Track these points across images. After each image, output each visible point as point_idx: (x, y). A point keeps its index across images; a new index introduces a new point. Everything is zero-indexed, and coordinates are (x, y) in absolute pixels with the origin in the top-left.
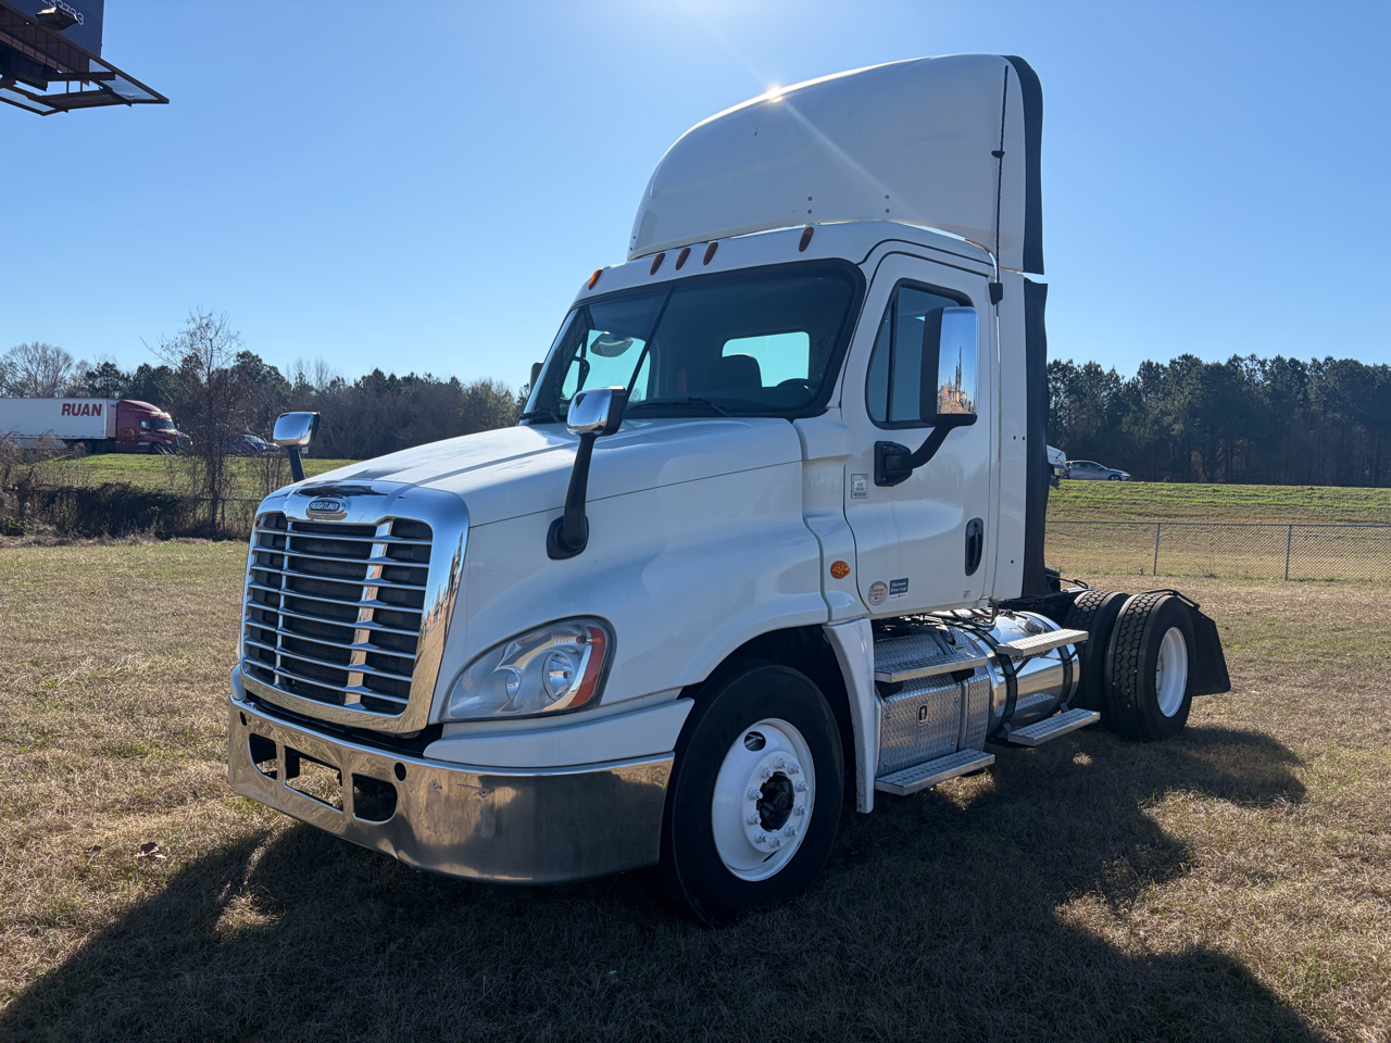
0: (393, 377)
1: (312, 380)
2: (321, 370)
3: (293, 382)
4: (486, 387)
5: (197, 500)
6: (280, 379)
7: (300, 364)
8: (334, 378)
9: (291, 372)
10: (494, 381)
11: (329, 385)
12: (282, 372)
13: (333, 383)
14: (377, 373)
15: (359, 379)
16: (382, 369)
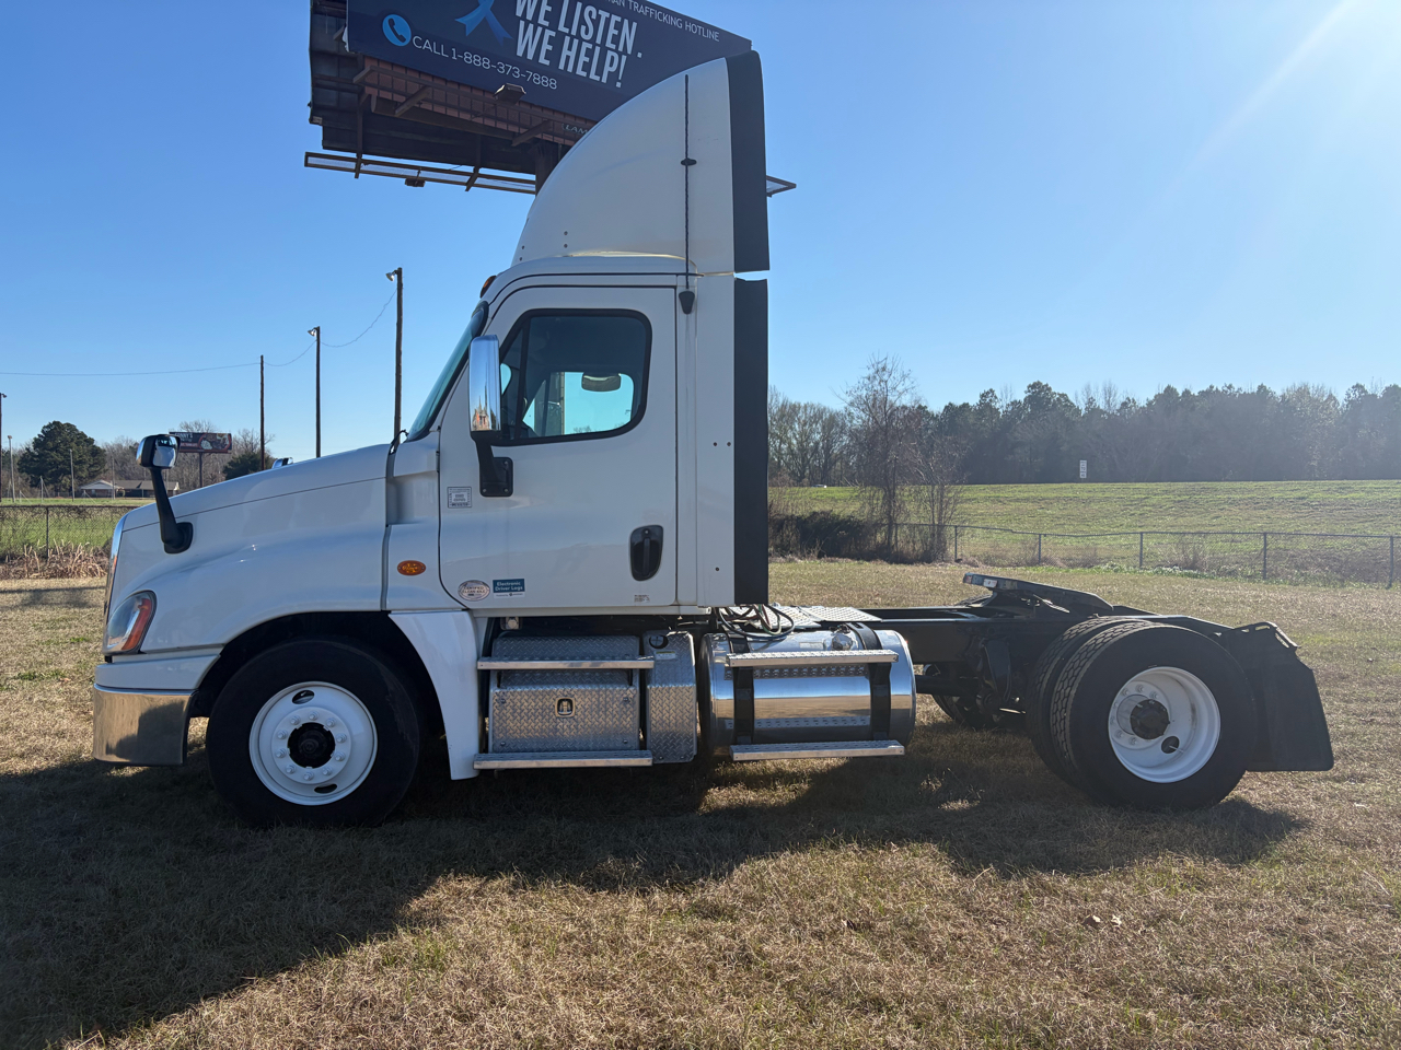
0: (1187, 392)
1: (1101, 403)
2: (1109, 392)
3: (1083, 408)
4: (1302, 392)
5: (877, 526)
6: (1070, 406)
7: (1088, 389)
8: (1123, 400)
9: (1080, 398)
10: (1310, 385)
11: (1118, 407)
12: (1071, 398)
13: (1124, 404)
14: (1170, 391)
15: (1152, 398)
16: (1173, 385)
